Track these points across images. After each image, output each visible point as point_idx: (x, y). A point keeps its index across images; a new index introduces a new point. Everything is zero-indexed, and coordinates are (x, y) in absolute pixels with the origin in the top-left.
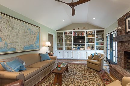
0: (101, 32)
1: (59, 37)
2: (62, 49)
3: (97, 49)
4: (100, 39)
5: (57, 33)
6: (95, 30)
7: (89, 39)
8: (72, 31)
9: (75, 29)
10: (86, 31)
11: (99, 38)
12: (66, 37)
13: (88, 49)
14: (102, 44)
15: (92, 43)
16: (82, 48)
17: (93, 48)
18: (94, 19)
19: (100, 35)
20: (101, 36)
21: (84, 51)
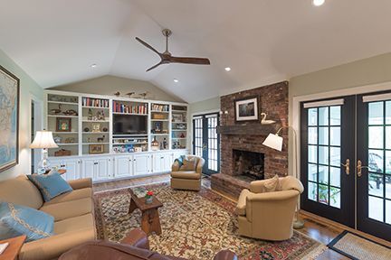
0: (181, 109)
1: (58, 112)
2: (69, 155)
3: (174, 147)
4: (178, 124)
5: (50, 97)
6: (171, 104)
7: (154, 124)
8: (111, 98)
9: (118, 94)
10: (150, 102)
11: (177, 121)
12: (89, 113)
13: (155, 148)
14: (183, 136)
15: (161, 132)
16: (140, 145)
17: (164, 145)
18: (176, 81)
19: (178, 116)
20: (179, 119)
21: (145, 154)
